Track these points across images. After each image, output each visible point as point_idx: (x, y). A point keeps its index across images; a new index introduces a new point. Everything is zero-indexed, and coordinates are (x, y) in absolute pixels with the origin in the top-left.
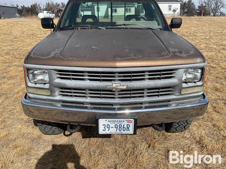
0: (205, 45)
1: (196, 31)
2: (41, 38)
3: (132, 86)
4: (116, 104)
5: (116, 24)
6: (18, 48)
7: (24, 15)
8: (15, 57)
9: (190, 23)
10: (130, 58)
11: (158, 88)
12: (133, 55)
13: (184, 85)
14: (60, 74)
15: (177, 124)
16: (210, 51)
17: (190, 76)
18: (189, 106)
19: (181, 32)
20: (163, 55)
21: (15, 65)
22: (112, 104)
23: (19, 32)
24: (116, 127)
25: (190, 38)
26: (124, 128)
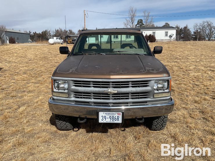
0: (194, 67)
1: (189, 54)
2: (52, 60)
3: (121, 91)
4: (110, 103)
5: (113, 51)
6: (33, 68)
7: (35, 40)
8: (31, 76)
9: (185, 47)
10: (119, 73)
11: (138, 93)
12: (121, 71)
13: (156, 92)
14: (75, 83)
15: (156, 122)
16: (198, 72)
17: (160, 86)
18: (159, 105)
19: (175, 55)
20: (141, 72)
21: (32, 82)
22: (108, 103)
23: (33, 55)
24: (110, 118)
25: (182, 60)
26: (115, 119)
